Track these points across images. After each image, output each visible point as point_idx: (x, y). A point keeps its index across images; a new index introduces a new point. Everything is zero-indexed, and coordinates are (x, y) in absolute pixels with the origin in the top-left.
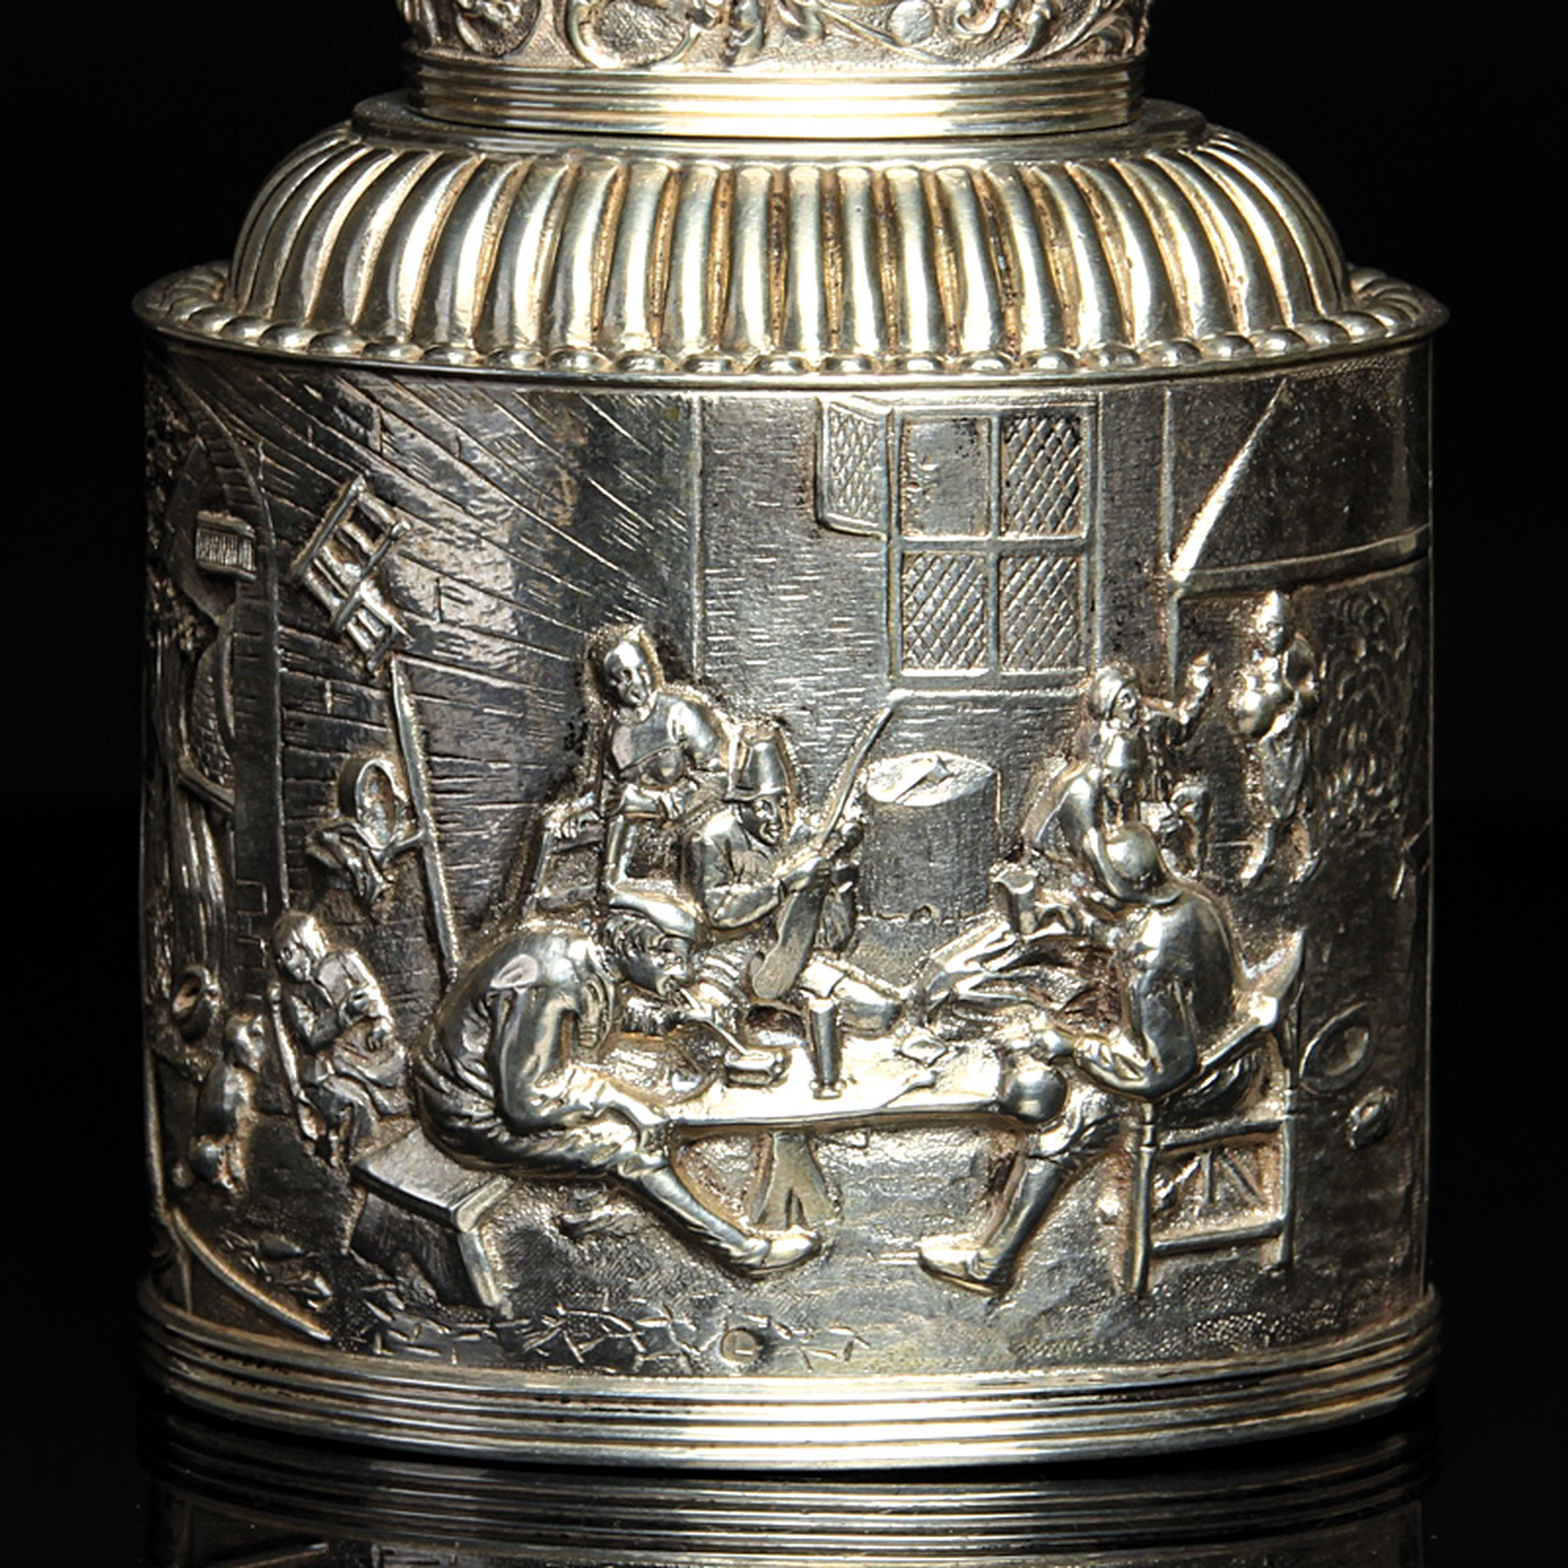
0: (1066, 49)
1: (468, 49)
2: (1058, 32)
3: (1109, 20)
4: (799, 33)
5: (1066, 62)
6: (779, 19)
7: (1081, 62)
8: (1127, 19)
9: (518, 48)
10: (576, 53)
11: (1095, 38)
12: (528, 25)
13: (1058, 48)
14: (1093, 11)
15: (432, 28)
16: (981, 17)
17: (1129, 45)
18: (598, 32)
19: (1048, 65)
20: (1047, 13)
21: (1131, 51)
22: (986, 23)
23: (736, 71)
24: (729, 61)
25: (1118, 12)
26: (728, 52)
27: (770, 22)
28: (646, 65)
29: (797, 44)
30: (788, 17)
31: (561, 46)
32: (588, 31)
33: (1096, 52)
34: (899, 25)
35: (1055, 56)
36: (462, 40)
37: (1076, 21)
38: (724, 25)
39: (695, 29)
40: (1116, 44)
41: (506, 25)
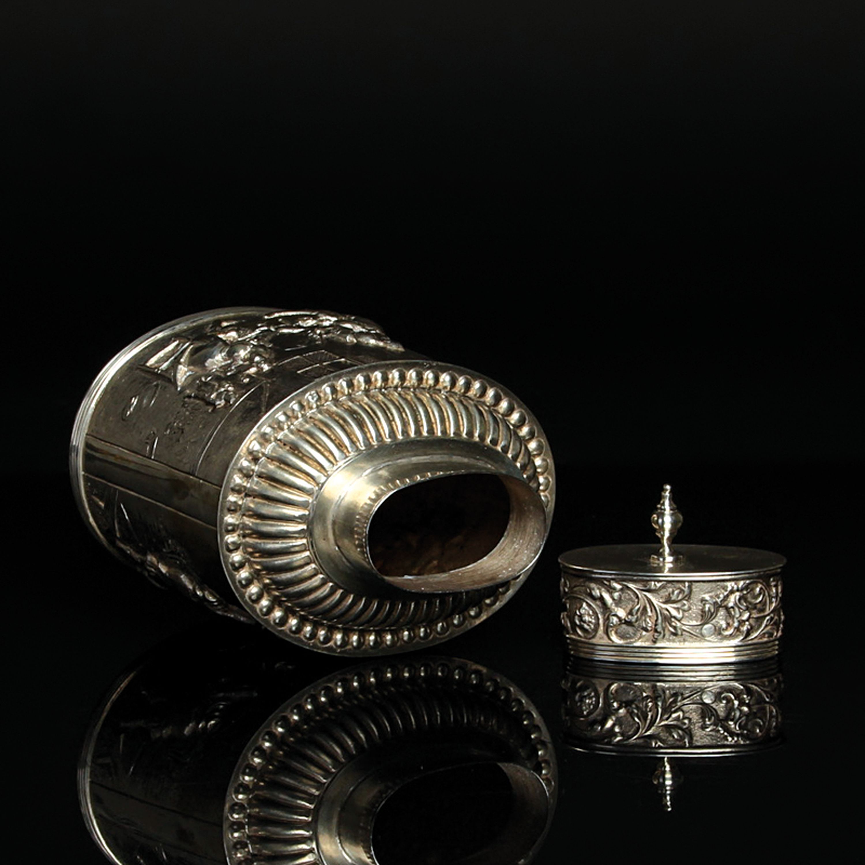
0: (756, 637)
1: (579, 636)
2: (753, 632)
3: (769, 628)
4: (675, 634)
5: (755, 641)
6: (669, 630)
7: (760, 641)
8: (775, 627)
9: (594, 637)
10: (610, 639)
11: (764, 634)
12: (596, 630)
13: (753, 637)
14: (763, 626)
15: (570, 629)
16: (729, 629)
17: (775, 634)
18: (616, 633)
19: (750, 642)
20: (749, 627)
21: (776, 636)
22: (730, 631)
23: (658, 645)
24: (655, 642)
25: (772, 625)
26: (654, 640)
27: (666, 631)
28: (631, 643)
29: (674, 637)
30: (672, 630)
31: (605, 637)
32: (613, 632)
33: (764, 637)
34: (704, 632)
35: (752, 639)
36: (578, 633)
37: (758, 629)
38: (652, 632)
39: (644, 633)
40: (771, 635)
41: (590, 630)
